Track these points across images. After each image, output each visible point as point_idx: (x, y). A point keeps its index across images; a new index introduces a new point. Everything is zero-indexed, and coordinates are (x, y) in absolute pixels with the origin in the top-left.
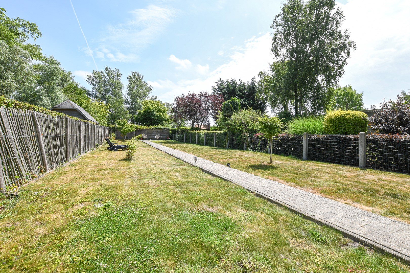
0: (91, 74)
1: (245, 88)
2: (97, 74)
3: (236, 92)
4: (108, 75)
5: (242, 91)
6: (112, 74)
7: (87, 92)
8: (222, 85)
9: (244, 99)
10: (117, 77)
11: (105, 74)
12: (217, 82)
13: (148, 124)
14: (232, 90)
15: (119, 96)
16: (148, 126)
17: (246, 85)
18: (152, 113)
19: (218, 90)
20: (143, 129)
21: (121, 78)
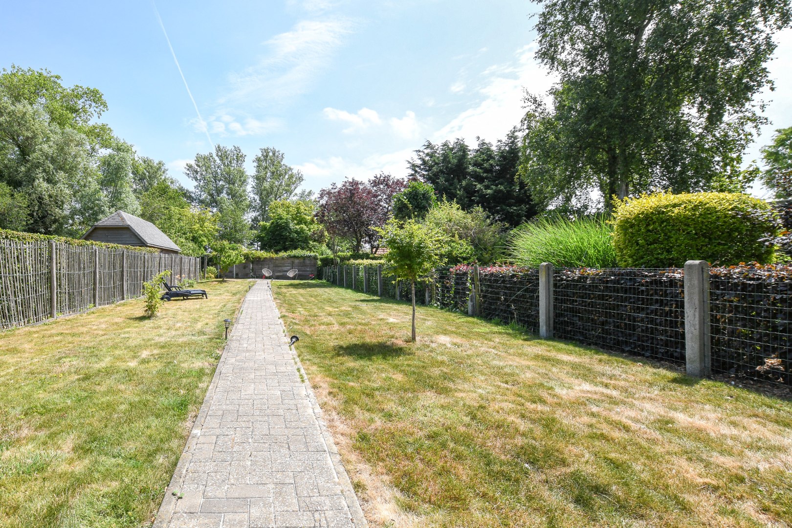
0: (193, 163)
1: (490, 157)
2: (204, 161)
3: (467, 168)
4: (221, 160)
5: (482, 165)
6: (227, 158)
7: (186, 194)
8: (431, 155)
9: (486, 182)
10: (237, 162)
11: (217, 159)
12: (421, 150)
13: (277, 248)
14: (456, 166)
15: (241, 196)
16: (277, 252)
17: (494, 148)
18: (286, 227)
19: (422, 167)
20: (265, 258)
21: (244, 164)
